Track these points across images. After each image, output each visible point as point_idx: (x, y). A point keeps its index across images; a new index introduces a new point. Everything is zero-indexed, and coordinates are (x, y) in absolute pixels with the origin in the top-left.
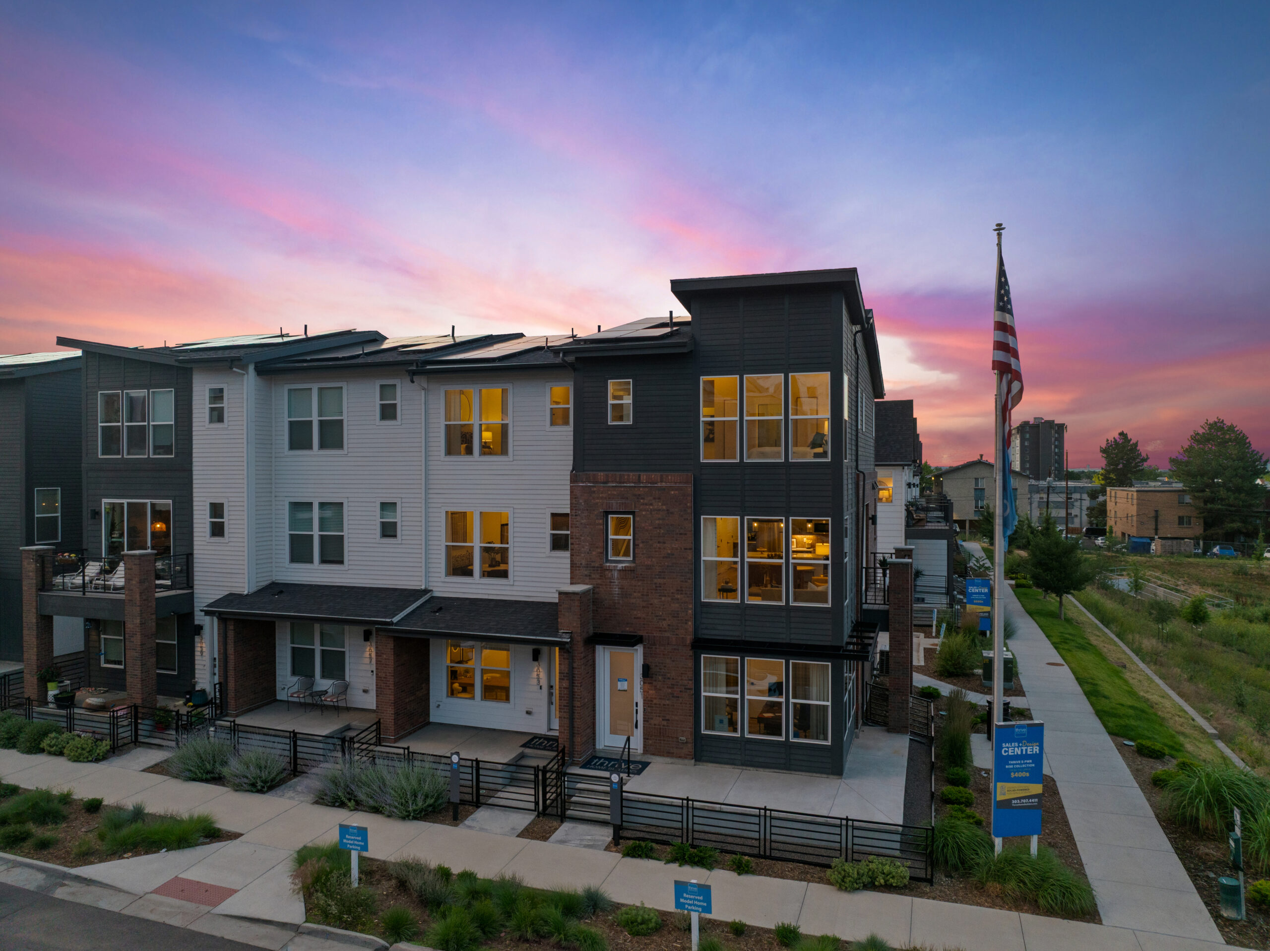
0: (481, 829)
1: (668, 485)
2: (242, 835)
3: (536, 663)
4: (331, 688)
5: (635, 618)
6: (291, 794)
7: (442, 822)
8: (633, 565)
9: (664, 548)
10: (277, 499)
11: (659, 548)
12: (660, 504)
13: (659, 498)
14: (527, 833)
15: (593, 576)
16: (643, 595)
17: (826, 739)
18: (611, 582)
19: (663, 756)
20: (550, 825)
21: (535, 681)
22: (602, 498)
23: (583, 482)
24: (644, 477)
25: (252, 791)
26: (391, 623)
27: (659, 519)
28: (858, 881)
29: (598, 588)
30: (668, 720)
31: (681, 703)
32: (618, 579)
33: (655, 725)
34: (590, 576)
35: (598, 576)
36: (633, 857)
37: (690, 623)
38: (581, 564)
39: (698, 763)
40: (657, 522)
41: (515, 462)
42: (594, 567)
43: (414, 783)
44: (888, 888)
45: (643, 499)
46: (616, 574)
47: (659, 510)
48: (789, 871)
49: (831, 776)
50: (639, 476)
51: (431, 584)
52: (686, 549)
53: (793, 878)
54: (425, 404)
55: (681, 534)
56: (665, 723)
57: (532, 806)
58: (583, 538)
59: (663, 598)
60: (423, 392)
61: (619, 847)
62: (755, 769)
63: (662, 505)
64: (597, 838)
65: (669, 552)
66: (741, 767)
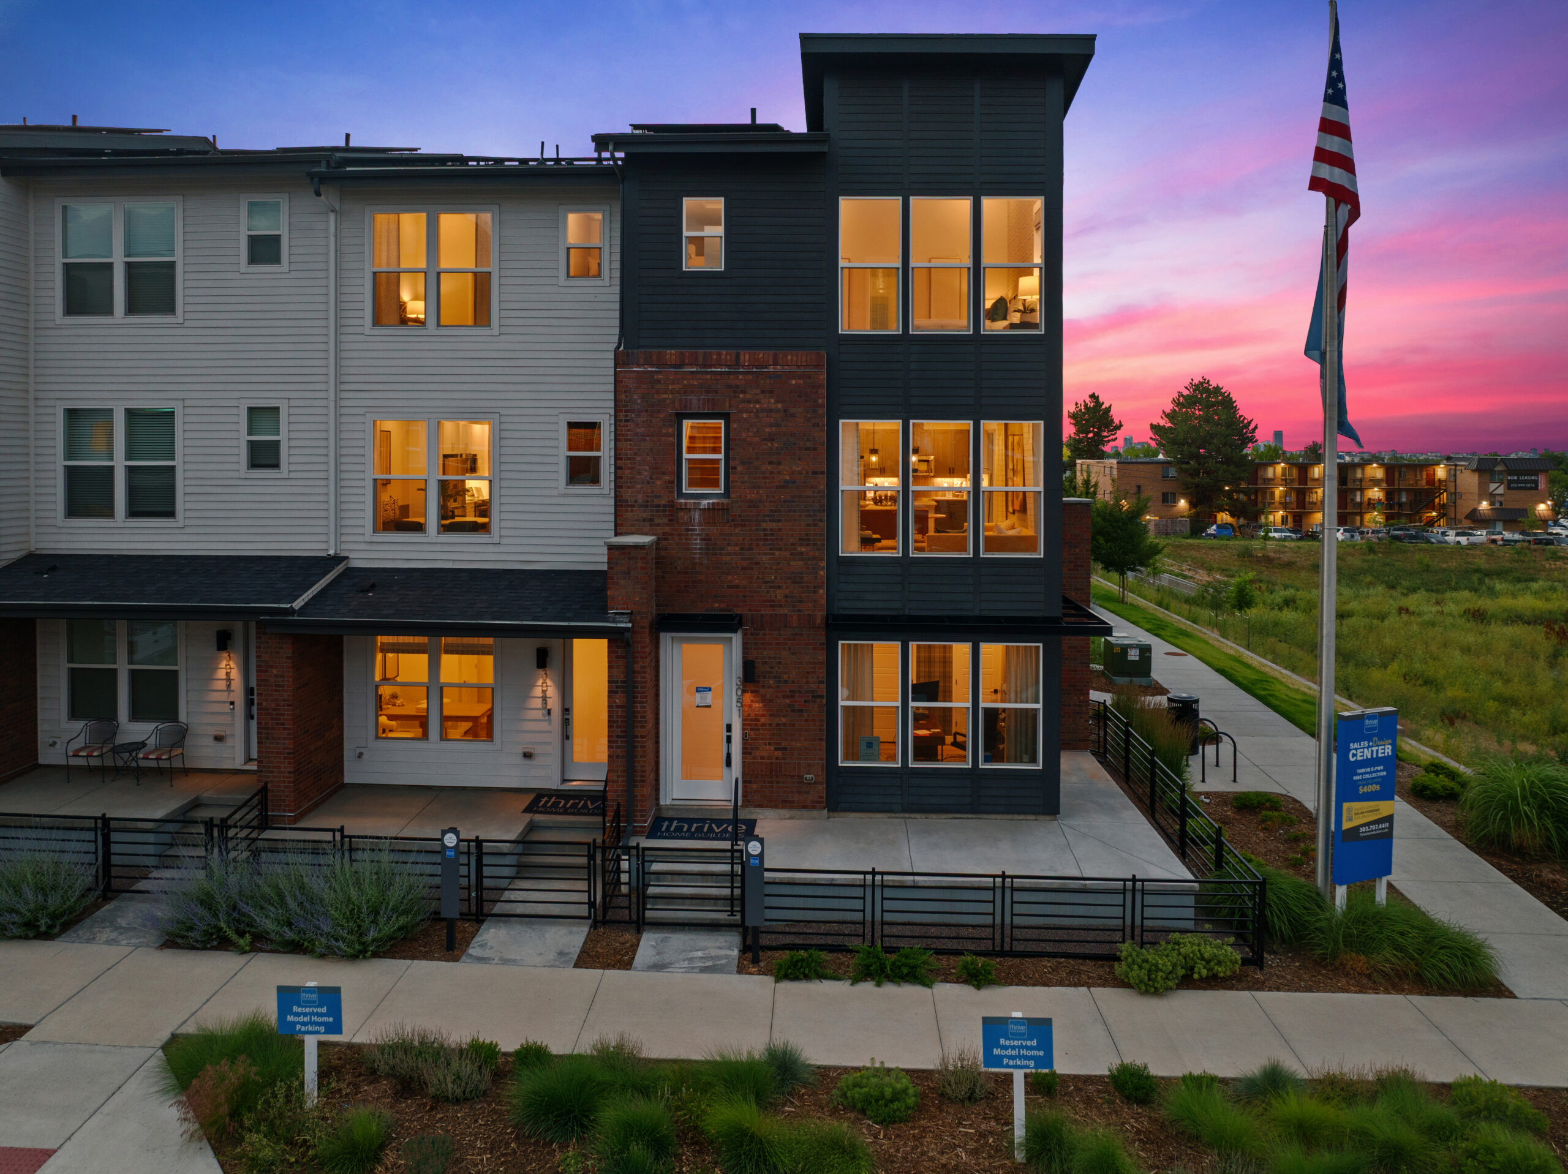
1: (787, 369)
2: (28, 1028)
3: (541, 672)
4: (154, 736)
5: (729, 587)
7: (427, 956)
8: (725, 501)
9: (779, 473)
11: (771, 473)
12: (773, 401)
13: (771, 392)
14: (587, 958)
15: (657, 521)
16: (742, 549)
18: (688, 530)
19: (776, 807)
21: (538, 703)
22: (672, 392)
23: (637, 365)
24: (745, 356)
25: (26, 937)
26: (291, 612)
27: (771, 425)
28: (1170, 976)
29: (666, 539)
30: (785, 749)
31: (806, 721)
32: (700, 524)
33: (762, 758)
34: (651, 520)
35: (665, 520)
36: (796, 979)
37: (821, 591)
38: (636, 501)
39: (831, 814)
40: (767, 430)
42: (658, 506)
44: (1212, 982)
45: (744, 392)
46: (697, 516)
47: (771, 411)
48: (1050, 973)
49: (1041, 817)
50: (737, 355)
51: (340, 548)
52: (815, 473)
53: (1061, 983)
54: (337, 236)
55: (807, 449)
56: (779, 754)
57: (584, 910)
58: (638, 458)
59: (777, 553)
60: (333, 215)
61: (762, 964)
62: (923, 816)
63: (777, 402)
64: (714, 952)
65: (788, 478)
66: (901, 815)
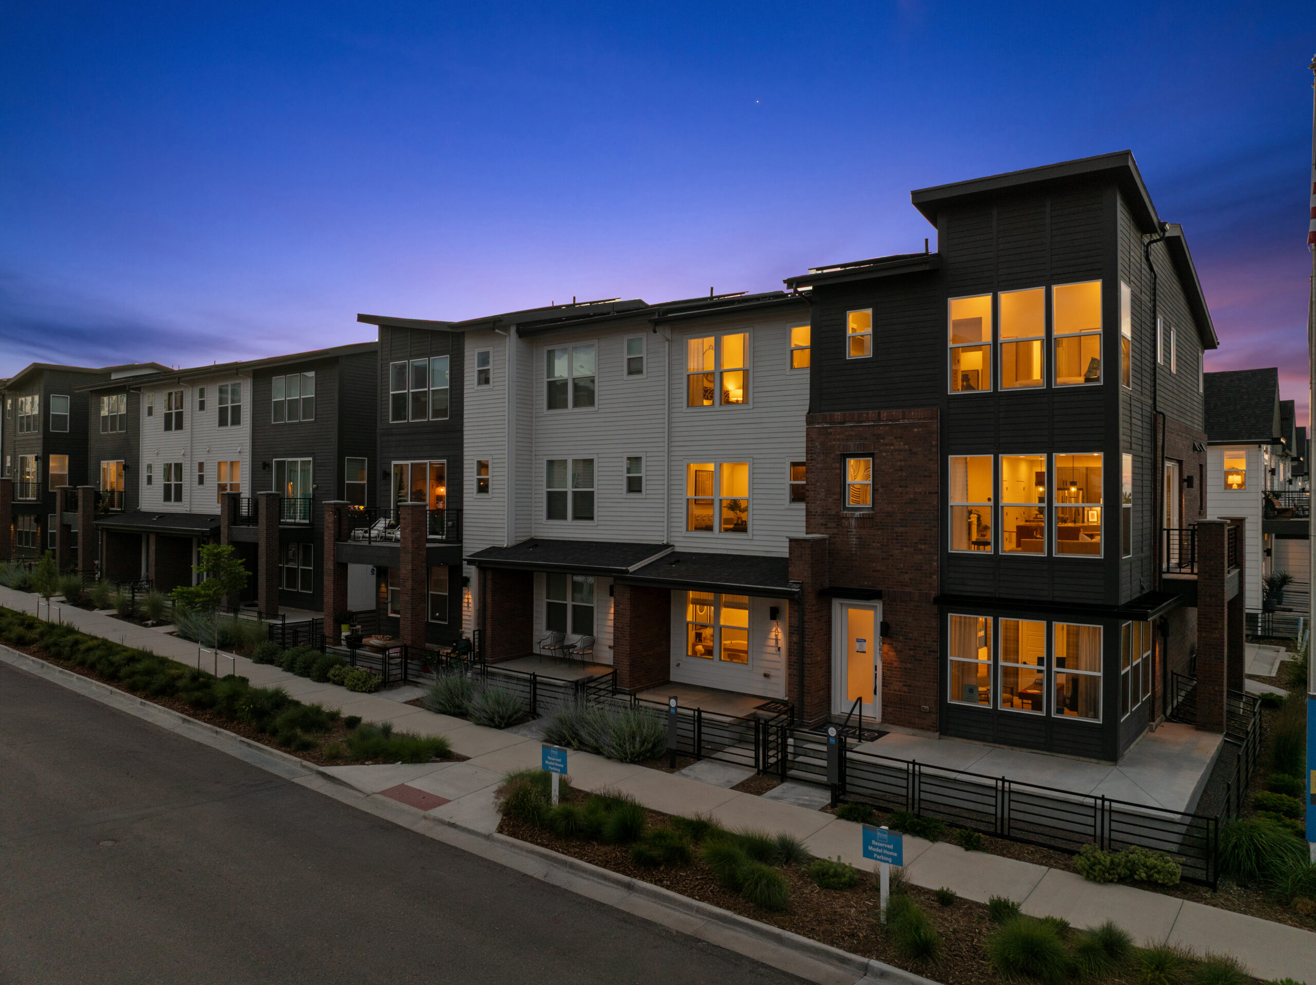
0: (696, 778)
1: (911, 421)
2: (469, 758)
3: (774, 622)
4: (579, 643)
5: (874, 571)
6: (525, 732)
7: (658, 768)
8: (871, 512)
9: (906, 493)
10: (537, 457)
11: (901, 493)
12: (902, 443)
13: (901, 437)
14: (743, 787)
15: (829, 525)
16: (882, 545)
17: (1096, 716)
18: (848, 531)
19: (904, 726)
20: (769, 783)
21: (773, 643)
22: (839, 440)
23: (819, 423)
24: (884, 414)
25: (490, 726)
26: (626, 572)
27: (901, 461)
28: (1111, 872)
29: (835, 538)
30: (910, 686)
31: (924, 668)
32: (855, 528)
33: (895, 691)
34: (826, 525)
35: (834, 525)
36: (848, 819)
37: (935, 577)
38: (816, 512)
39: (943, 736)
40: (899, 464)
41: (755, 410)
42: (830, 515)
43: (634, 724)
44: (1151, 885)
45: (883, 438)
46: (853, 522)
47: (901, 450)
48: (1028, 853)
49: (1102, 762)
50: (879, 414)
51: (673, 539)
52: (930, 493)
53: (1032, 861)
54: (669, 355)
55: (925, 476)
56: (906, 689)
57: (752, 762)
58: (818, 484)
59: (905, 549)
60: (667, 343)
61: (836, 809)
62: (1010, 748)
63: (904, 445)
64: (815, 799)
65: (912, 496)
66: (993, 745)
